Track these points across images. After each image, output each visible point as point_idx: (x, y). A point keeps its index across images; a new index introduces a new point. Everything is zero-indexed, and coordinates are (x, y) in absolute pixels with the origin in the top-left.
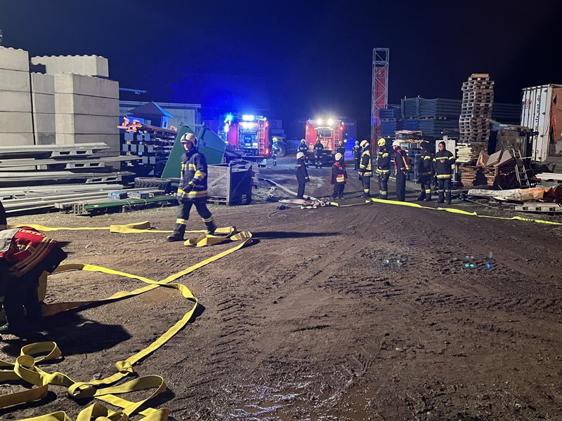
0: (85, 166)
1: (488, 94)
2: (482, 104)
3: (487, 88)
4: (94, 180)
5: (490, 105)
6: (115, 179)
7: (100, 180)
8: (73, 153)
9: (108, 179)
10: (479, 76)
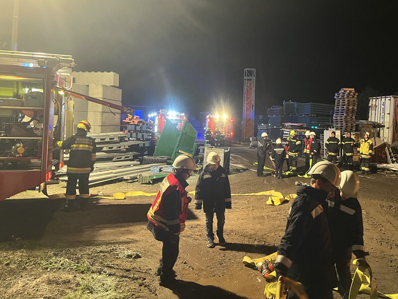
0: (114, 149)
1: (354, 101)
2: (351, 107)
3: (353, 97)
4: (118, 158)
5: (356, 108)
6: (129, 157)
7: (121, 158)
8: (107, 140)
9: (126, 157)
10: (348, 90)
